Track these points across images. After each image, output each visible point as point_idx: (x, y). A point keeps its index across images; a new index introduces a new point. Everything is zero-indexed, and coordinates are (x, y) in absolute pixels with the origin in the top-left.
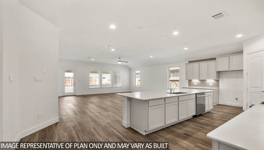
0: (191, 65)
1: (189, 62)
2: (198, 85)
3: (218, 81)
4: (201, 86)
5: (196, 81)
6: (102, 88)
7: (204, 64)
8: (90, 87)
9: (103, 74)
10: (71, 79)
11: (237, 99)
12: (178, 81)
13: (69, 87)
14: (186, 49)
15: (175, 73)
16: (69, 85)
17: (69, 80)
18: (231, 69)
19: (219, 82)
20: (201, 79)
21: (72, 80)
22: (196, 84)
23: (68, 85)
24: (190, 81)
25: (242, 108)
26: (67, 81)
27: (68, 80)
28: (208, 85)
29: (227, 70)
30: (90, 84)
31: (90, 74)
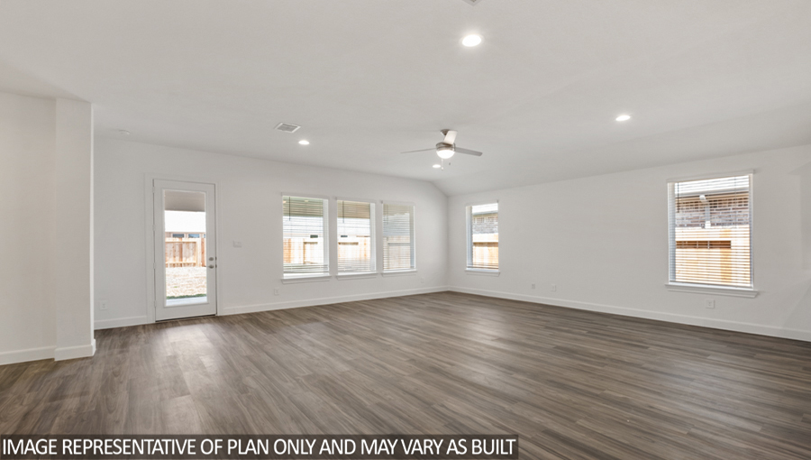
6: (337, 277)
8: (286, 276)
9: (340, 220)
10: (198, 240)
13: (191, 268)
16: (191, 260)
17: (191, 245)
21: (203, 243)
23: (188, 261)
26: (184, 246)
27: (188, 243)
30: (285, 264)
31: (286, 218)
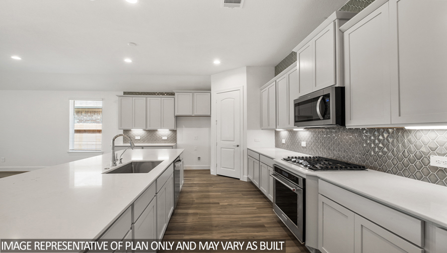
0: (130, 99)
1: (125, 93)
2: (143, 140)
3: (174, 131)
4: (149, 141)
5: (138, 133)
7: (154, 101)
11: (199, 158)
12: (99, 131)
14: (128, 60)
15: (83, 113)
18: (196, 114)
19: (176, 134)
20: (149, 128)
22: (139, 138)
24: (126, 131)
25: (209, 170)
28: (159, 140)
29: (190, 114)
